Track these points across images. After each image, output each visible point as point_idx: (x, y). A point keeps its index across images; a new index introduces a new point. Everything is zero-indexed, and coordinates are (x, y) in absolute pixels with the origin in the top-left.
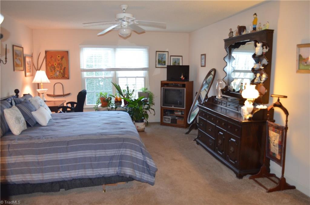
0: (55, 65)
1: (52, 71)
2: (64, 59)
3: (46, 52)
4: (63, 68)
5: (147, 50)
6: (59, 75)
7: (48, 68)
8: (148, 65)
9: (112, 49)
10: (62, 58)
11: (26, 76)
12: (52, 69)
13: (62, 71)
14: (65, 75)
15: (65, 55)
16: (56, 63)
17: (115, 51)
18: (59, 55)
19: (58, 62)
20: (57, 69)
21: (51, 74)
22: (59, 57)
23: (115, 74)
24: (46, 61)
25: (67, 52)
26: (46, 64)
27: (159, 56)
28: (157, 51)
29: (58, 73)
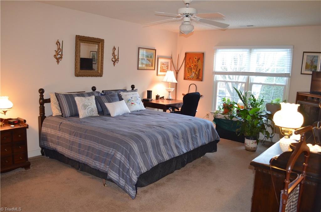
0: (192, 67)
1: (189, 72)
2: (199, 61)
3: (186, 54)
4: (198, 70)
5: (291, 50)
6: (194, 77)
7: (187, 69)
8: (290, 70)
9: (248, 50)
10: (198, 60)
11: (157, 75)
12: (190, 70)
13: (197, 73)
14: (199, 77)
15: (201, 57)
16: (193, 65)
17: (250, 52)
18: (196, 57)
19: (195, 63)
20: (194, 70)
21: (188, 75)
22: (196, 58)
23: (248, 79)
24: (185, 62)
25: (203, 54)
26: (185, 65)
27: (307, 59)
28: (304, 52)
29: (194, 74)
